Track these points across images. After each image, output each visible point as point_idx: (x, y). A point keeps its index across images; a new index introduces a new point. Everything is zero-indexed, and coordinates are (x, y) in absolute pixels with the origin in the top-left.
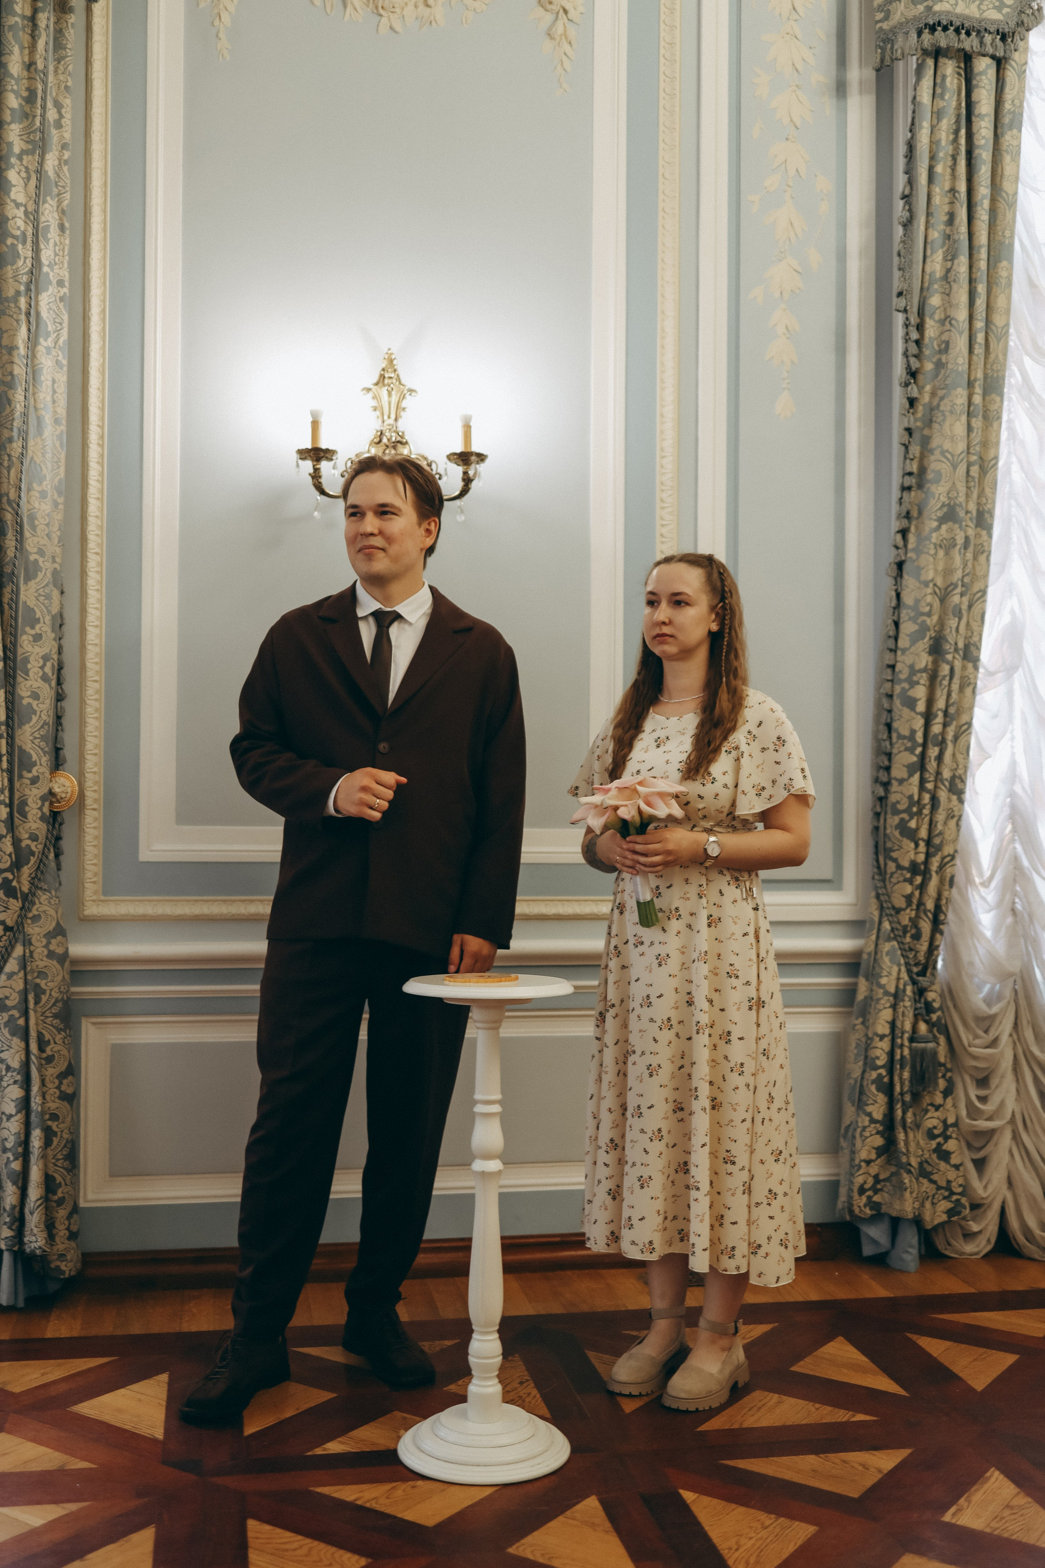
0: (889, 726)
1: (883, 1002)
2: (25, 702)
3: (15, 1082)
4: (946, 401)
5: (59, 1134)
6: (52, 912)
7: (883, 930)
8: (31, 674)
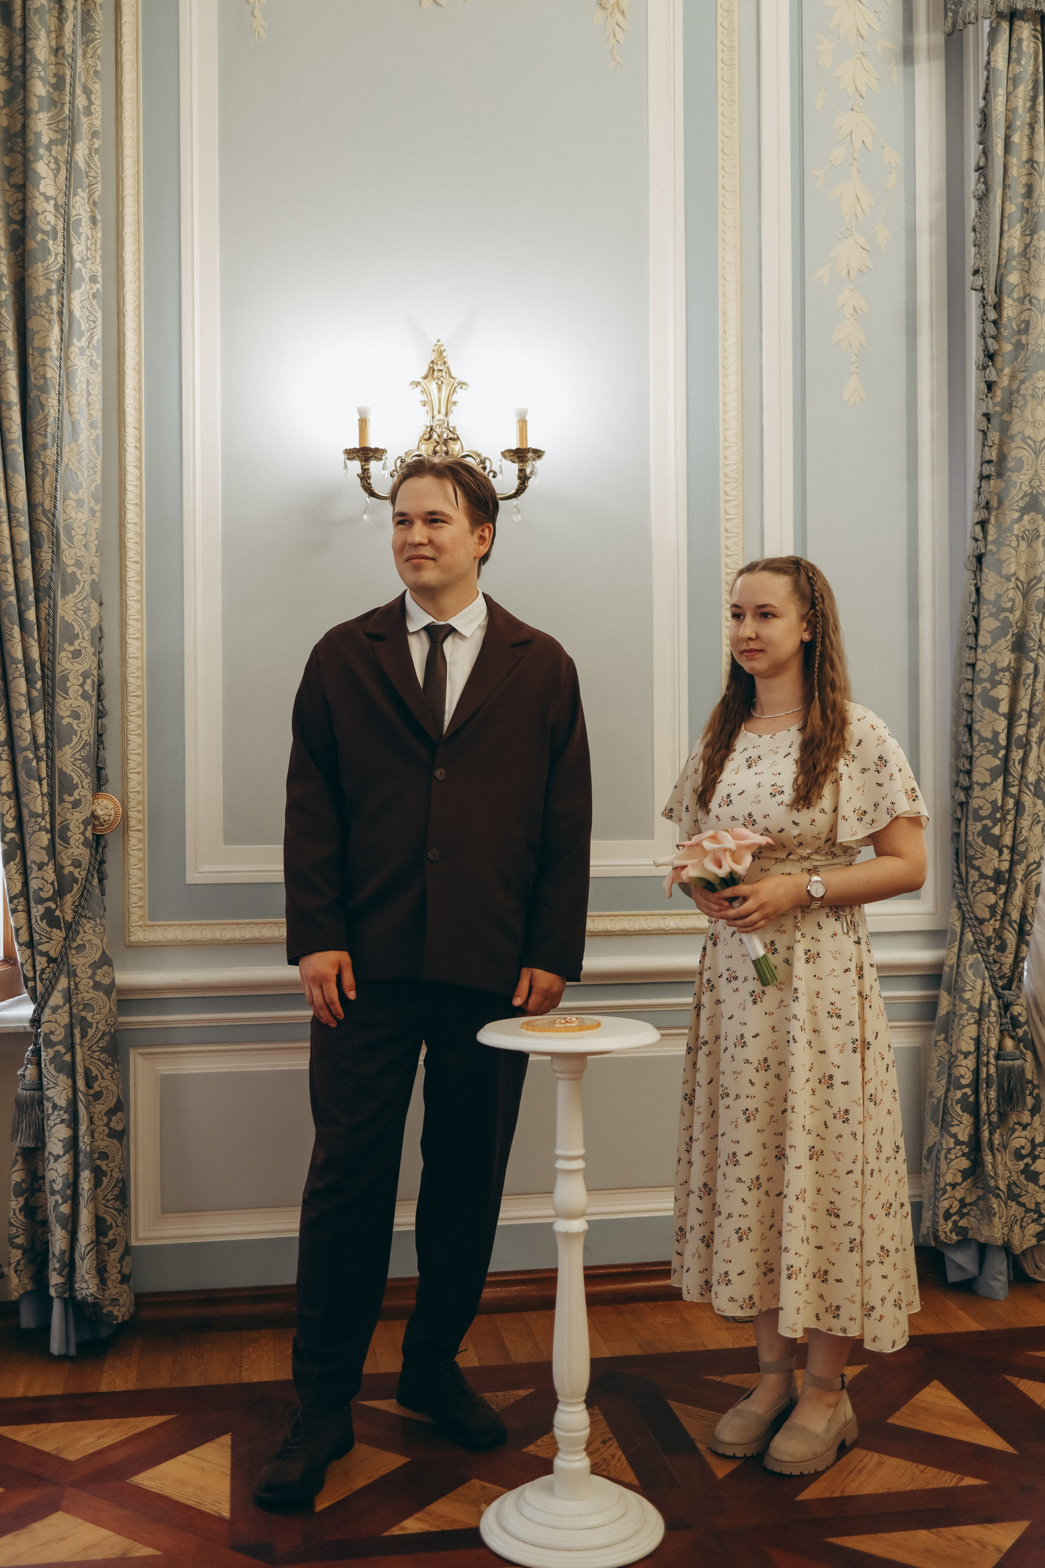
0: (970, 728)
1: (967, 1017)
2: (65, 722)
3: (62, 1121)
4: (1027, 384)
5: (109, 1173)
6: (97, 941)
7: (965, 941)
8: (71, 692)
